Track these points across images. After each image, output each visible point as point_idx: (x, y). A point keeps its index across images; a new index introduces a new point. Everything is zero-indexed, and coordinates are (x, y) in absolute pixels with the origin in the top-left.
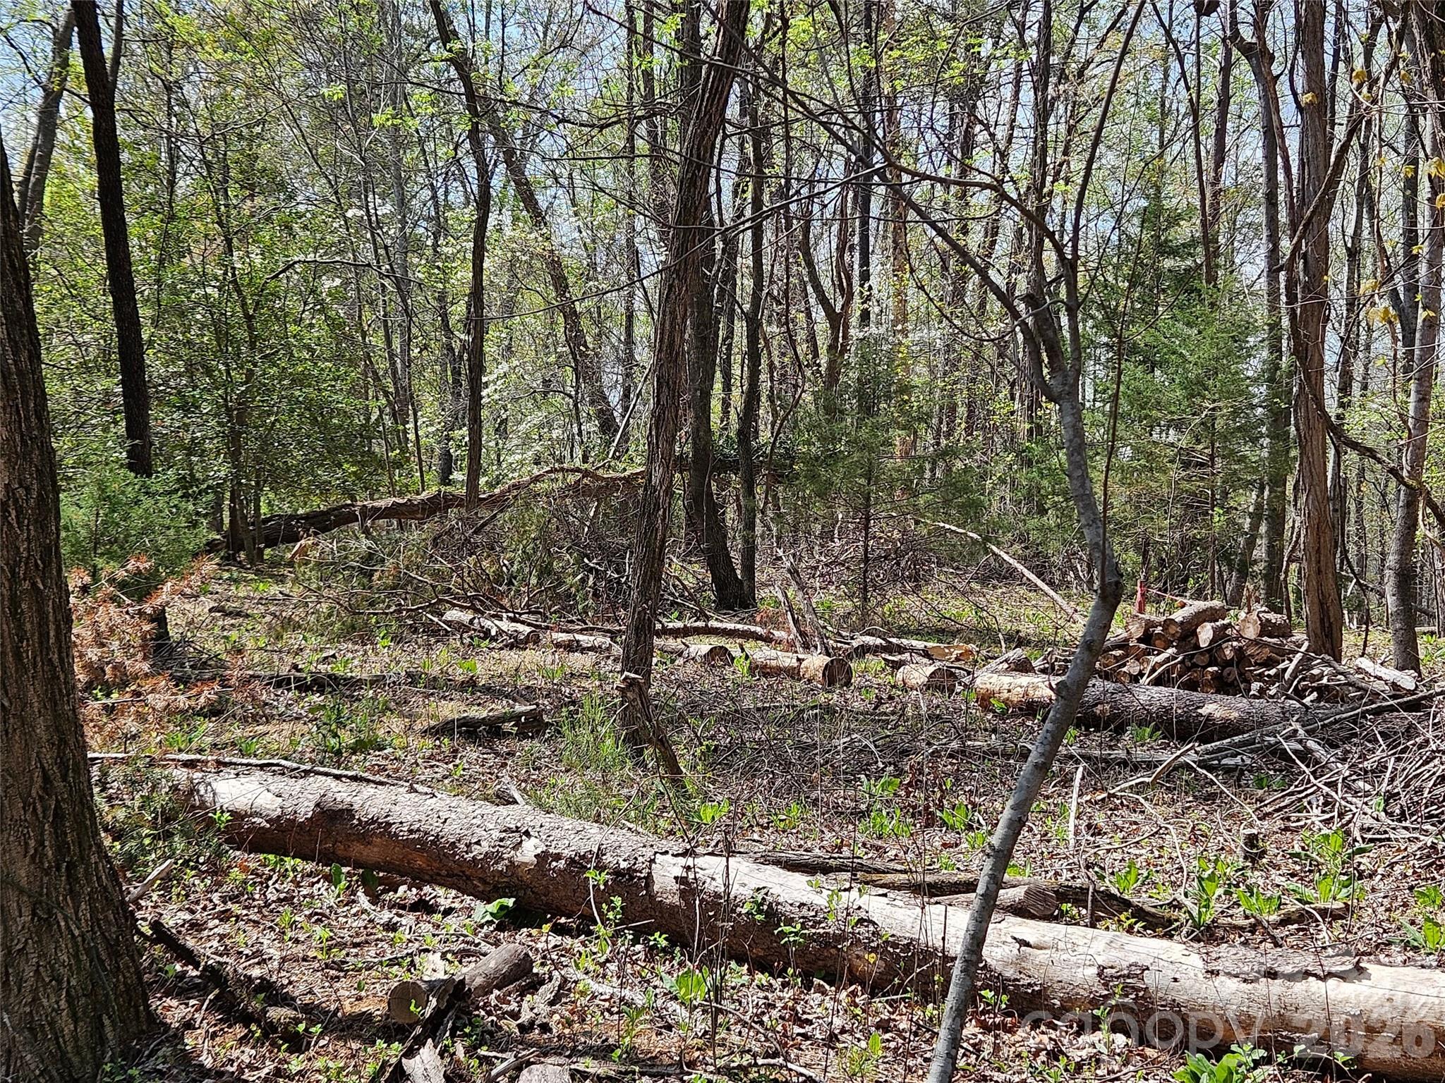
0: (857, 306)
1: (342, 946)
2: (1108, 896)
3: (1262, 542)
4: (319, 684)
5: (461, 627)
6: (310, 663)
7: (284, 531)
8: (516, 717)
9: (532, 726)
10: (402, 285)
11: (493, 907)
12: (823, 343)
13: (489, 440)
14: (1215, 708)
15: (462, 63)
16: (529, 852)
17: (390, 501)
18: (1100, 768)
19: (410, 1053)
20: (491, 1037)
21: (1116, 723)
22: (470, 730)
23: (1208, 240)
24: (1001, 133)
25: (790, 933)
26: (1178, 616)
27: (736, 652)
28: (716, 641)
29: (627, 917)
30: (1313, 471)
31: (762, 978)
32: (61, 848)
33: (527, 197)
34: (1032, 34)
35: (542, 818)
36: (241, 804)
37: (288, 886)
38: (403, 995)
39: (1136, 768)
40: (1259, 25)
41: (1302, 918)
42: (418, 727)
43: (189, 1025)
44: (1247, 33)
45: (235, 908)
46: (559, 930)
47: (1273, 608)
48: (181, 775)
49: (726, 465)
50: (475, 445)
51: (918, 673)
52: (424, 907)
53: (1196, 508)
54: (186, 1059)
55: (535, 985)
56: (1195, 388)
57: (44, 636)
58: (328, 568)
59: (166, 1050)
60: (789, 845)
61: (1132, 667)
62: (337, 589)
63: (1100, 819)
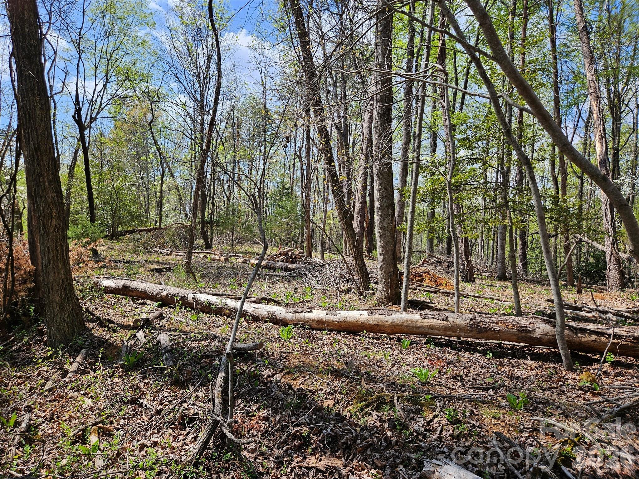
0: (232, 196)
1: (125, 312)
2: (270, 299)
3: (300, 238)
4: (128, 262)
5: (156, 251)
6: (127, 258)
7: (123, 234)
8: (166, 268)
9: (169, 269)
10: (147, 189)
11: (157, 303)
12: (226, 202)
13: (164, 218)
14: (291, 266)
15: (159, 150)
16: (164, 293)
17: (144, 228)
18: (271, 276)
19: (137, 332)
20: (154, 328)
21: (274, 269)
22: (157, 271)
23: (292, 188)
24: (257, 168)
25: (213, 307)
26: (285, 250)
27: (208, 256)
28: (205, 254)
29: (182, 305)
30: (308, 227)
31: (208, 315)
32: (66, 295)
33: (172, 175)
34: (263, 151)
35: (167, 287)
36: (107, 285)
37: (117, 300)
38: (136, 321)
39: (277, 276)
40: (300, 152)
41: (303, 302)
42: (147, 270)
43: (93, 328)
44: (298, 154)
45: (104, 305)
46: (171, 308)
47: (301, 249)
48: (95, 280)
49: (208, 223)
50: (161, 218)
51: (241, 260)
52: (144, 304)
53: (289, 232)
54: (92, 335)
55: (164, 318)
56: (289, 212)
57: (63, 254)
58: (131, 241)
59: (88, 333)
60: (215, 291)
61: (277, 259)
62: (133, 244)
63: (270, 286)
